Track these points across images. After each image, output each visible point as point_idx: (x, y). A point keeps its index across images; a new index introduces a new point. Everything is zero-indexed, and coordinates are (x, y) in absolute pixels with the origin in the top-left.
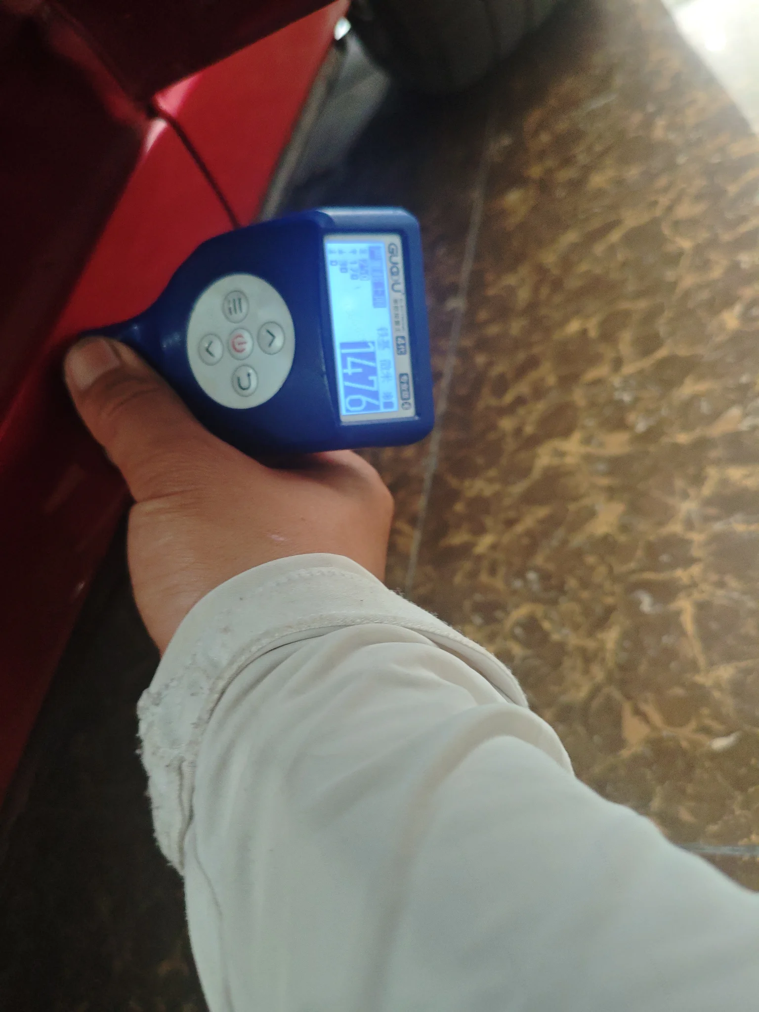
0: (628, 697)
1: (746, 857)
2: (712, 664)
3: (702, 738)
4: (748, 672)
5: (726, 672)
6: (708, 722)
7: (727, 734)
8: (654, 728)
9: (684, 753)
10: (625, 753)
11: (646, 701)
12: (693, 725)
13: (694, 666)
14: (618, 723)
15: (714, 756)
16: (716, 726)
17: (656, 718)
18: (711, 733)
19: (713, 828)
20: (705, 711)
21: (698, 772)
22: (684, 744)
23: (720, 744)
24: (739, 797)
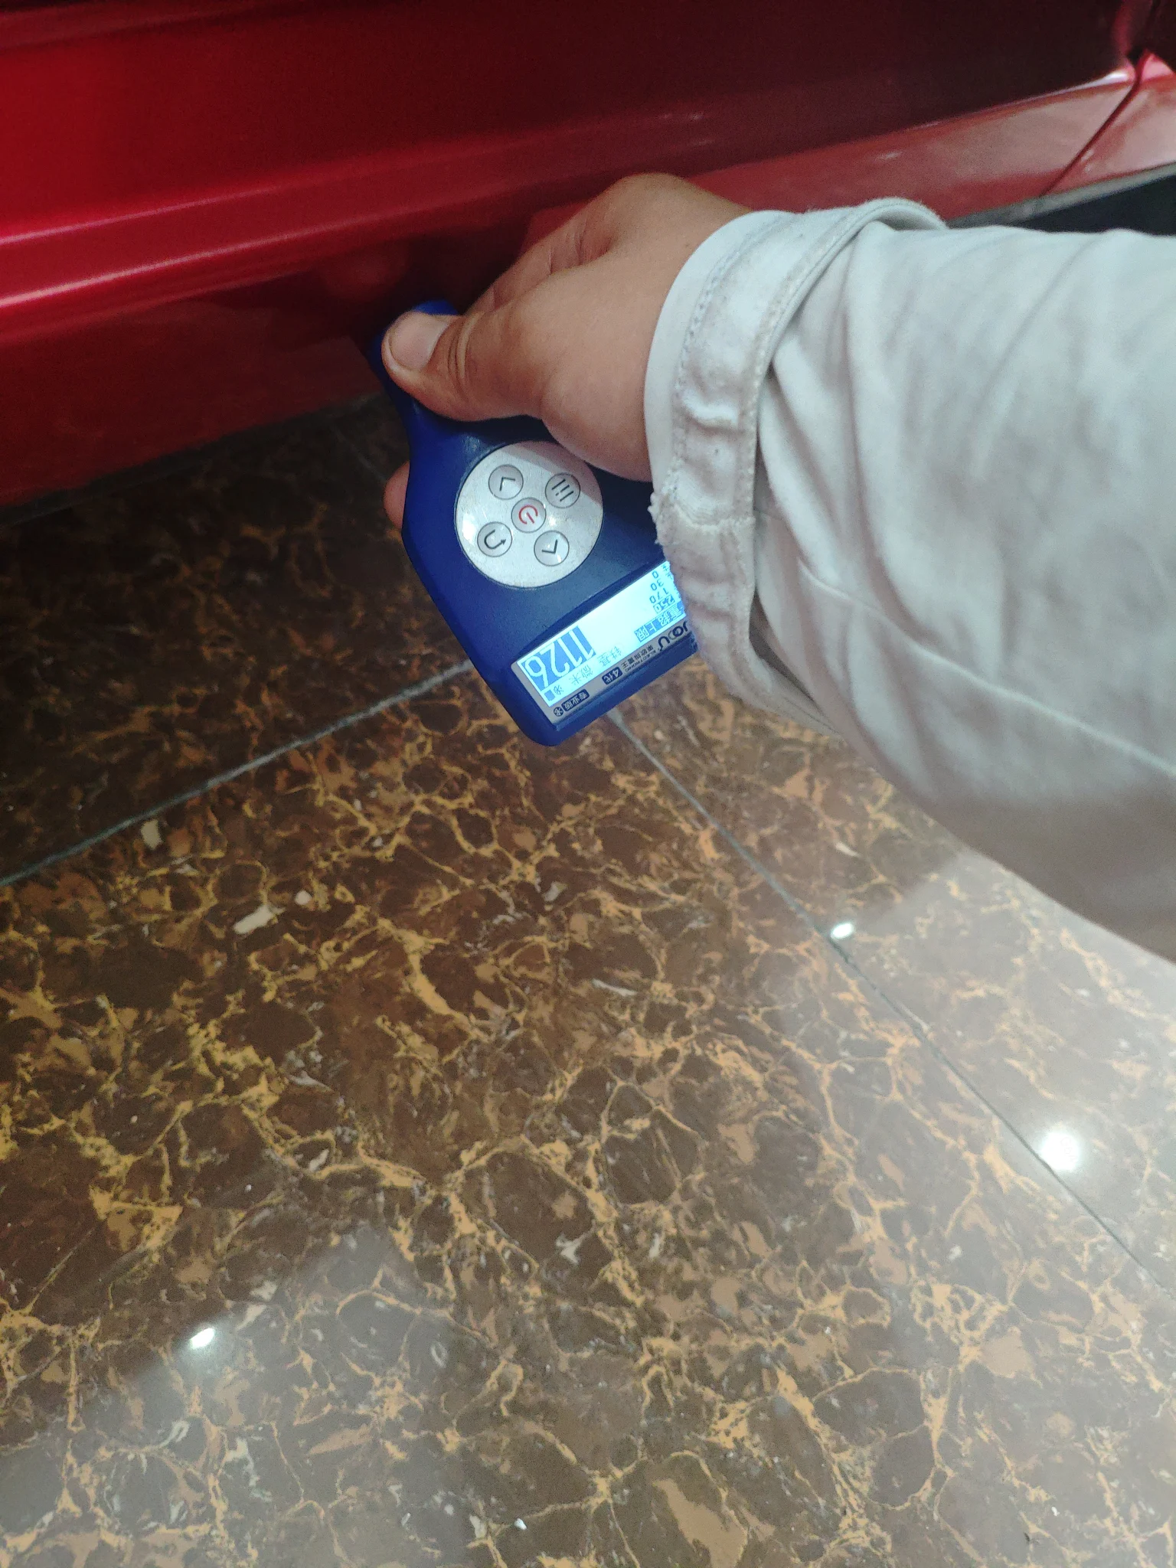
0: (813, 766)
1: (793, 908)
2: (885, 809)
3: (835, 835)
4: (903, 836)
5: (889, 822)
6: (847, 830)
7: (854, 849)
8: (810, 799)
9: (815, 829)
10: (776, 790)
11: (823, 783)
12: (838, 823)
13: (875, 799)
14: (791, 771)
15: (831, 849)
16: (851, 838)
17: (818, 796)
18: (843, 837)
19: (789, 877)
20: (853, 825)
21: (812, 846)
22: (820, 825)
23: (842, 847)
24: (823, 881)
